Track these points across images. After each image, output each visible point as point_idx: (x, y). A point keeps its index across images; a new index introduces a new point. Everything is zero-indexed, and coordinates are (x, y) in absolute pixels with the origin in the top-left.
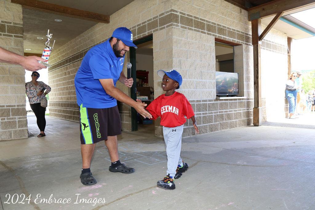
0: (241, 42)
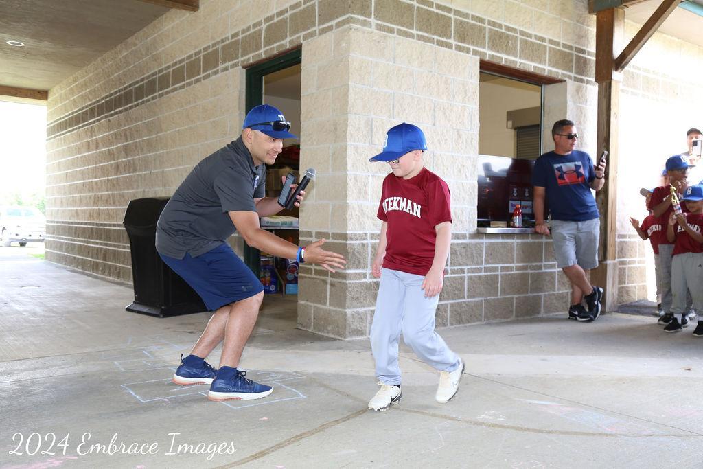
0: (562, 74)
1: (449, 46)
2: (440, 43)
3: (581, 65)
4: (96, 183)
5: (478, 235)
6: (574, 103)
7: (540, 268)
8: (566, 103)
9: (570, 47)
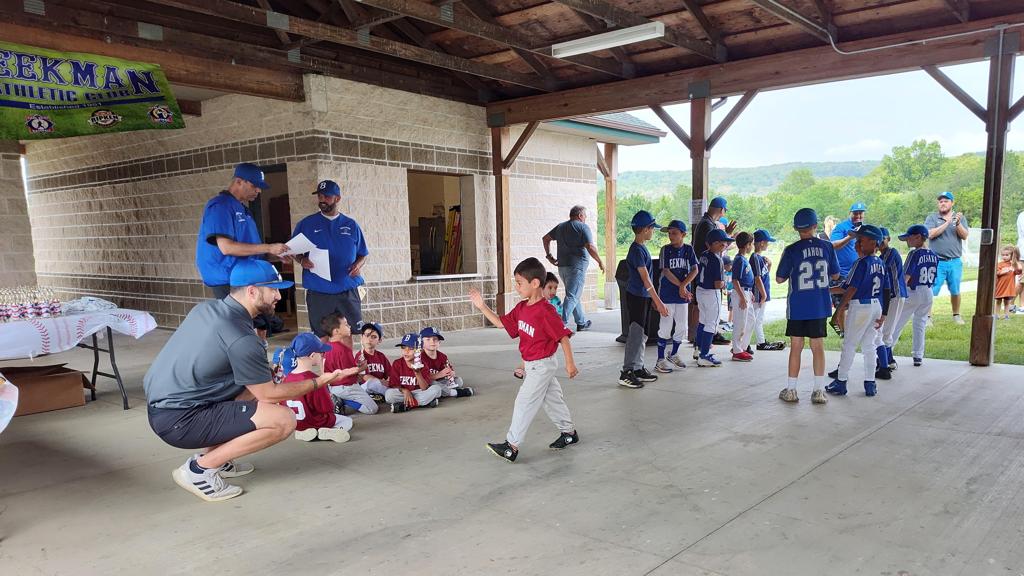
0: (470, 171)
1: (384, 164)
2: (378, 163)
3: (484, 163)
4: (104, 240)
5: (412, 281)
6: (480, 188)
7: (459, 299)
8: (474, 190)
9: (476, 152)
